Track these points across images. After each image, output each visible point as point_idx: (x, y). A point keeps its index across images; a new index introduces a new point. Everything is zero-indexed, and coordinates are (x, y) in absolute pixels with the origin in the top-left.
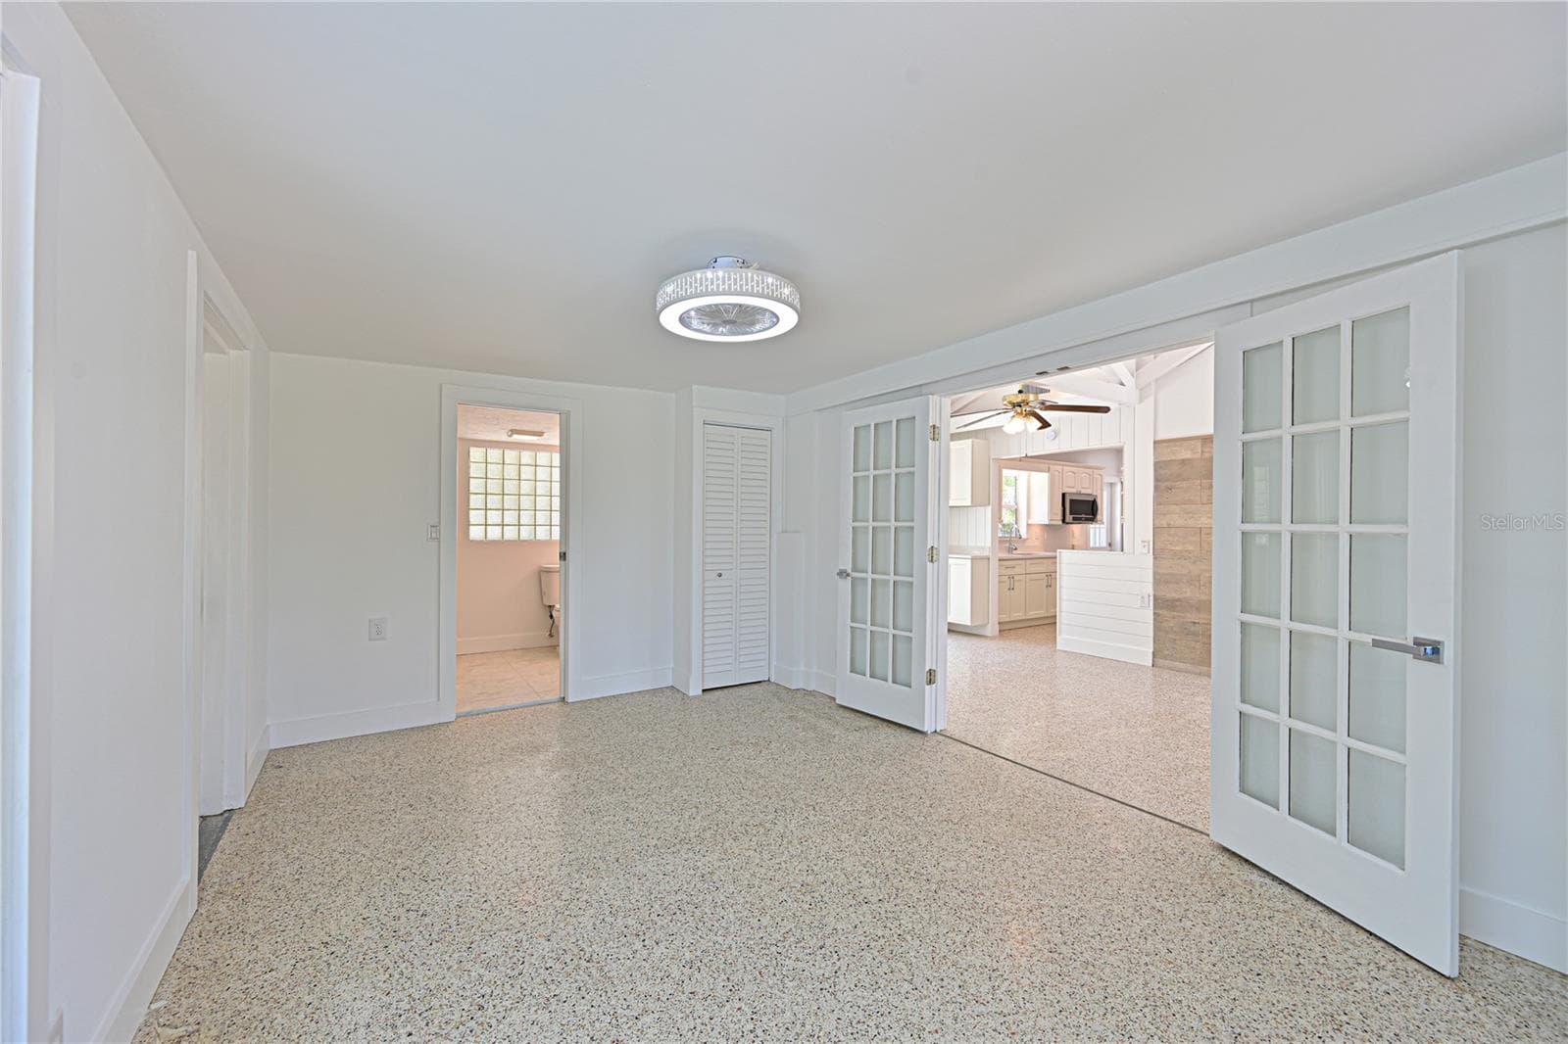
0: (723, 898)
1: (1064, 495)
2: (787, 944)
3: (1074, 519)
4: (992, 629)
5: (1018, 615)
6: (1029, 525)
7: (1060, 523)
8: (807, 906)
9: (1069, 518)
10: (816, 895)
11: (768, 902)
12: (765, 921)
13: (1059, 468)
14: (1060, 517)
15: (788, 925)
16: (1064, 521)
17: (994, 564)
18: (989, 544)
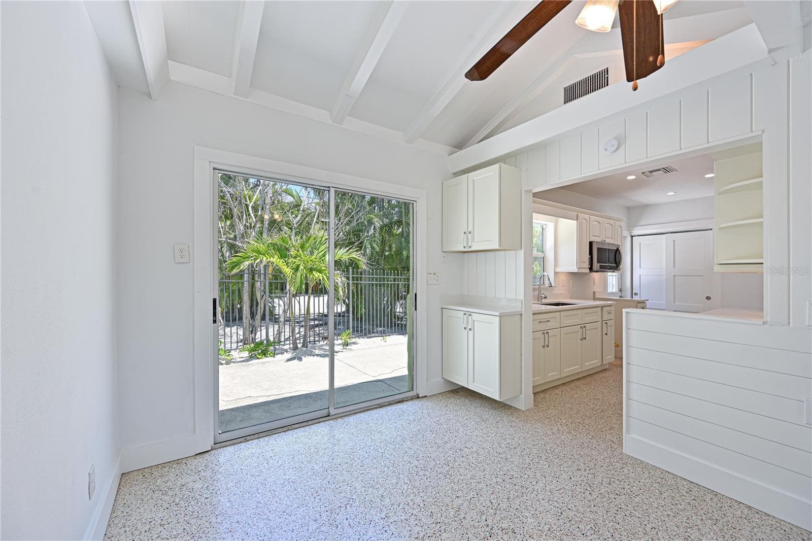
1: (591, 244)
3: (601, 267)
4: (524, 401)
5: (552, 375)
6: (556, 273)
7: (588, 271)
9: (596, 265)
13: (587, 216)
14: (587, 265)
16: (591, 269)
17: (528, 321)
18: (522, 297)
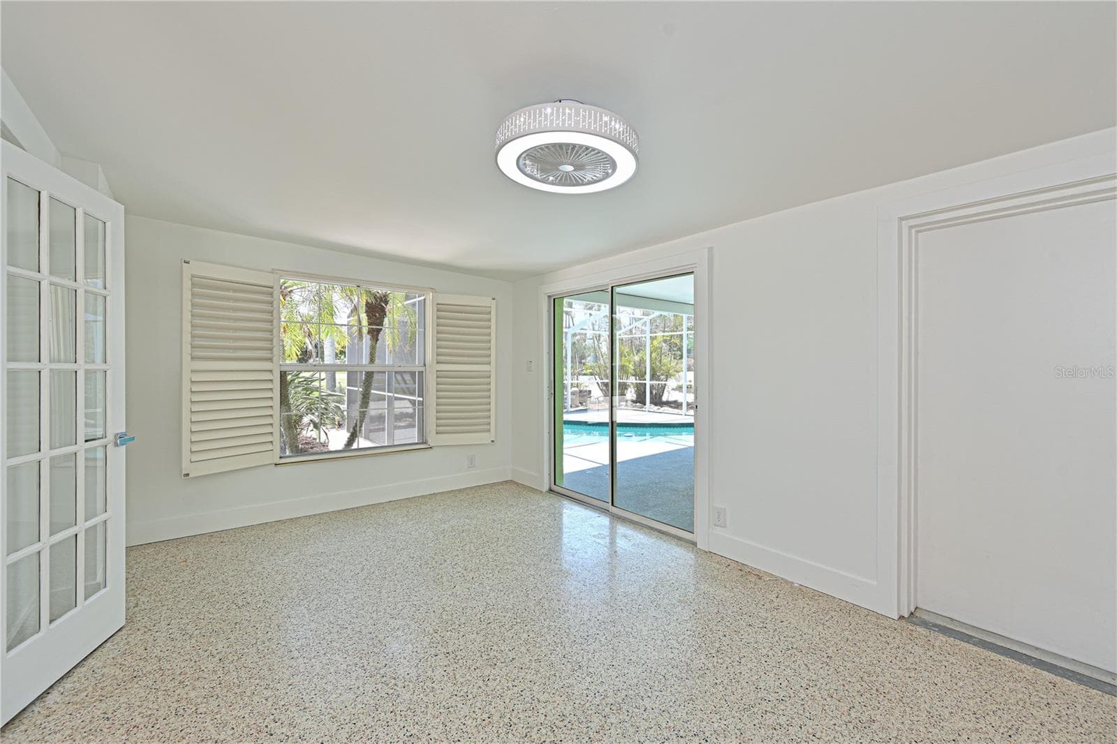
0: (557, 649)
2: (510, 624)
8: (495, 647)
10: (485, 657)
11: (523, 649)
12: (525, 635)
15: (509, 634)
